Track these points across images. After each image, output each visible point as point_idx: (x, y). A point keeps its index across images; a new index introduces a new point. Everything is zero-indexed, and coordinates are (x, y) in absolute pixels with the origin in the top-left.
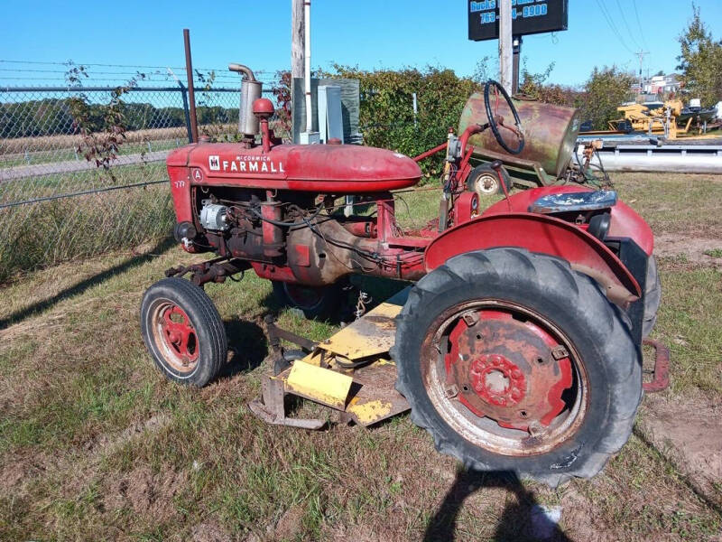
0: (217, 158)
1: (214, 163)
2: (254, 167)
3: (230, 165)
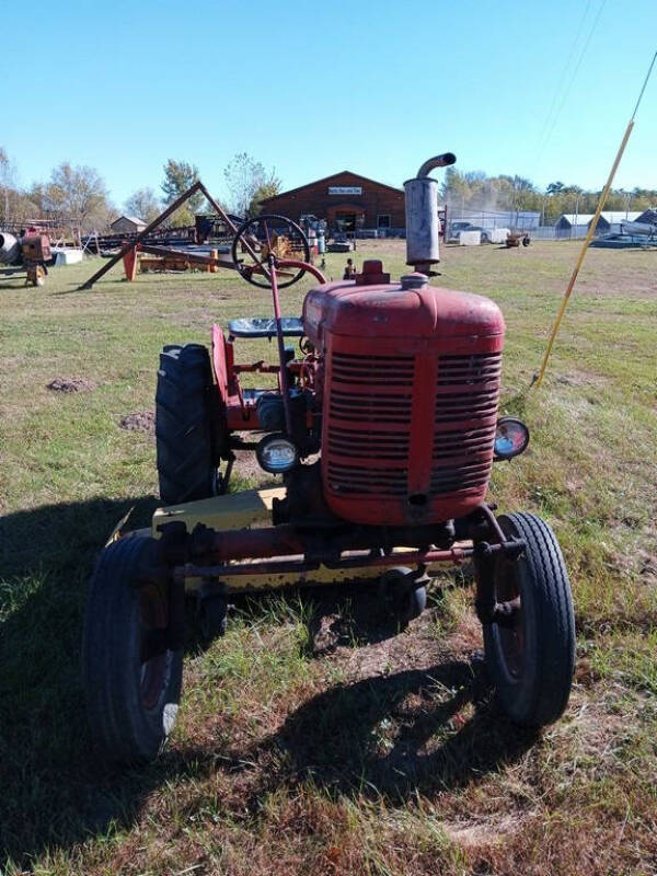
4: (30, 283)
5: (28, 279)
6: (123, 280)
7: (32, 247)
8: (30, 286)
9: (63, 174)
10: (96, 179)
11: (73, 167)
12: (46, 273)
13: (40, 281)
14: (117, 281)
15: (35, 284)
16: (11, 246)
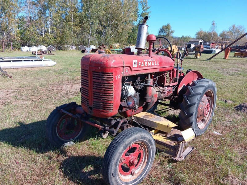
0: (136, 61)
1: (135, 63)
2: (149, 64)
3: (141, 64)
4: (195, 57)
5: (195, 56)
6: (223, 59)
7: (198, 48)
8: (195, 58)
9: (232, 28)
10: (243, 29)
11: (236, 26)
12: (201, 55)
13: (198, 57)
14: (221, 59)
15: (197, 58)
16: (193, 47)
